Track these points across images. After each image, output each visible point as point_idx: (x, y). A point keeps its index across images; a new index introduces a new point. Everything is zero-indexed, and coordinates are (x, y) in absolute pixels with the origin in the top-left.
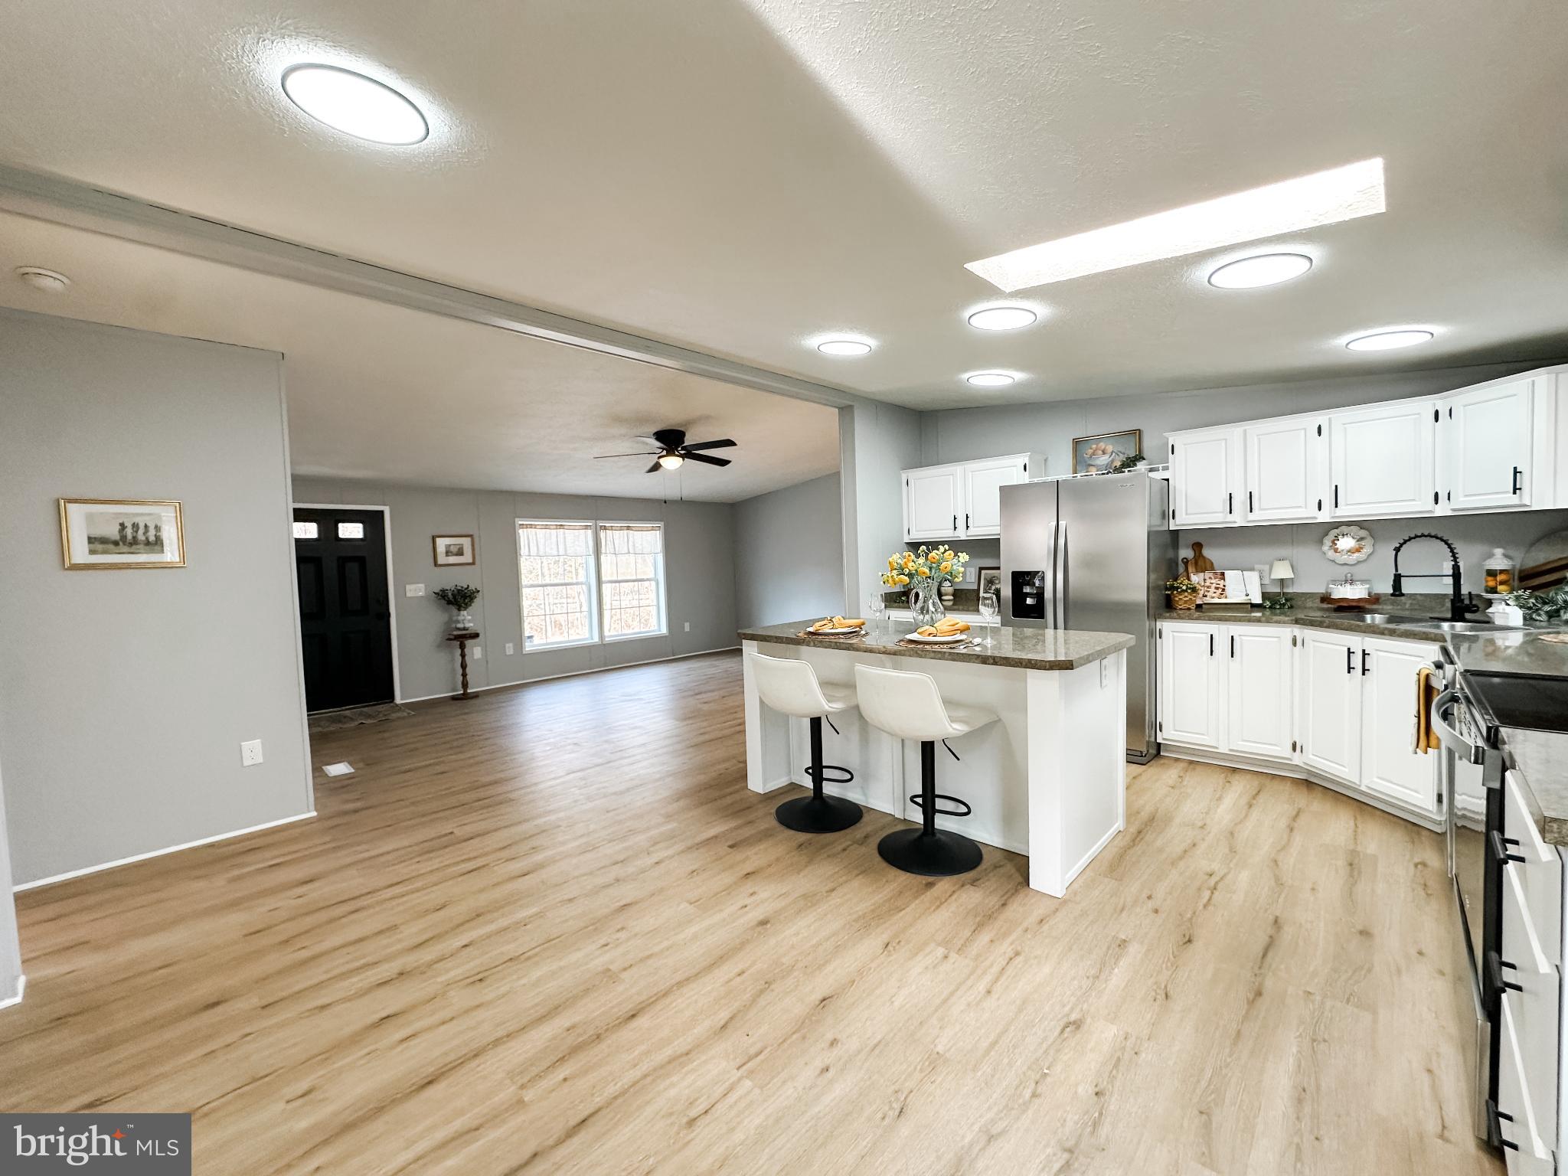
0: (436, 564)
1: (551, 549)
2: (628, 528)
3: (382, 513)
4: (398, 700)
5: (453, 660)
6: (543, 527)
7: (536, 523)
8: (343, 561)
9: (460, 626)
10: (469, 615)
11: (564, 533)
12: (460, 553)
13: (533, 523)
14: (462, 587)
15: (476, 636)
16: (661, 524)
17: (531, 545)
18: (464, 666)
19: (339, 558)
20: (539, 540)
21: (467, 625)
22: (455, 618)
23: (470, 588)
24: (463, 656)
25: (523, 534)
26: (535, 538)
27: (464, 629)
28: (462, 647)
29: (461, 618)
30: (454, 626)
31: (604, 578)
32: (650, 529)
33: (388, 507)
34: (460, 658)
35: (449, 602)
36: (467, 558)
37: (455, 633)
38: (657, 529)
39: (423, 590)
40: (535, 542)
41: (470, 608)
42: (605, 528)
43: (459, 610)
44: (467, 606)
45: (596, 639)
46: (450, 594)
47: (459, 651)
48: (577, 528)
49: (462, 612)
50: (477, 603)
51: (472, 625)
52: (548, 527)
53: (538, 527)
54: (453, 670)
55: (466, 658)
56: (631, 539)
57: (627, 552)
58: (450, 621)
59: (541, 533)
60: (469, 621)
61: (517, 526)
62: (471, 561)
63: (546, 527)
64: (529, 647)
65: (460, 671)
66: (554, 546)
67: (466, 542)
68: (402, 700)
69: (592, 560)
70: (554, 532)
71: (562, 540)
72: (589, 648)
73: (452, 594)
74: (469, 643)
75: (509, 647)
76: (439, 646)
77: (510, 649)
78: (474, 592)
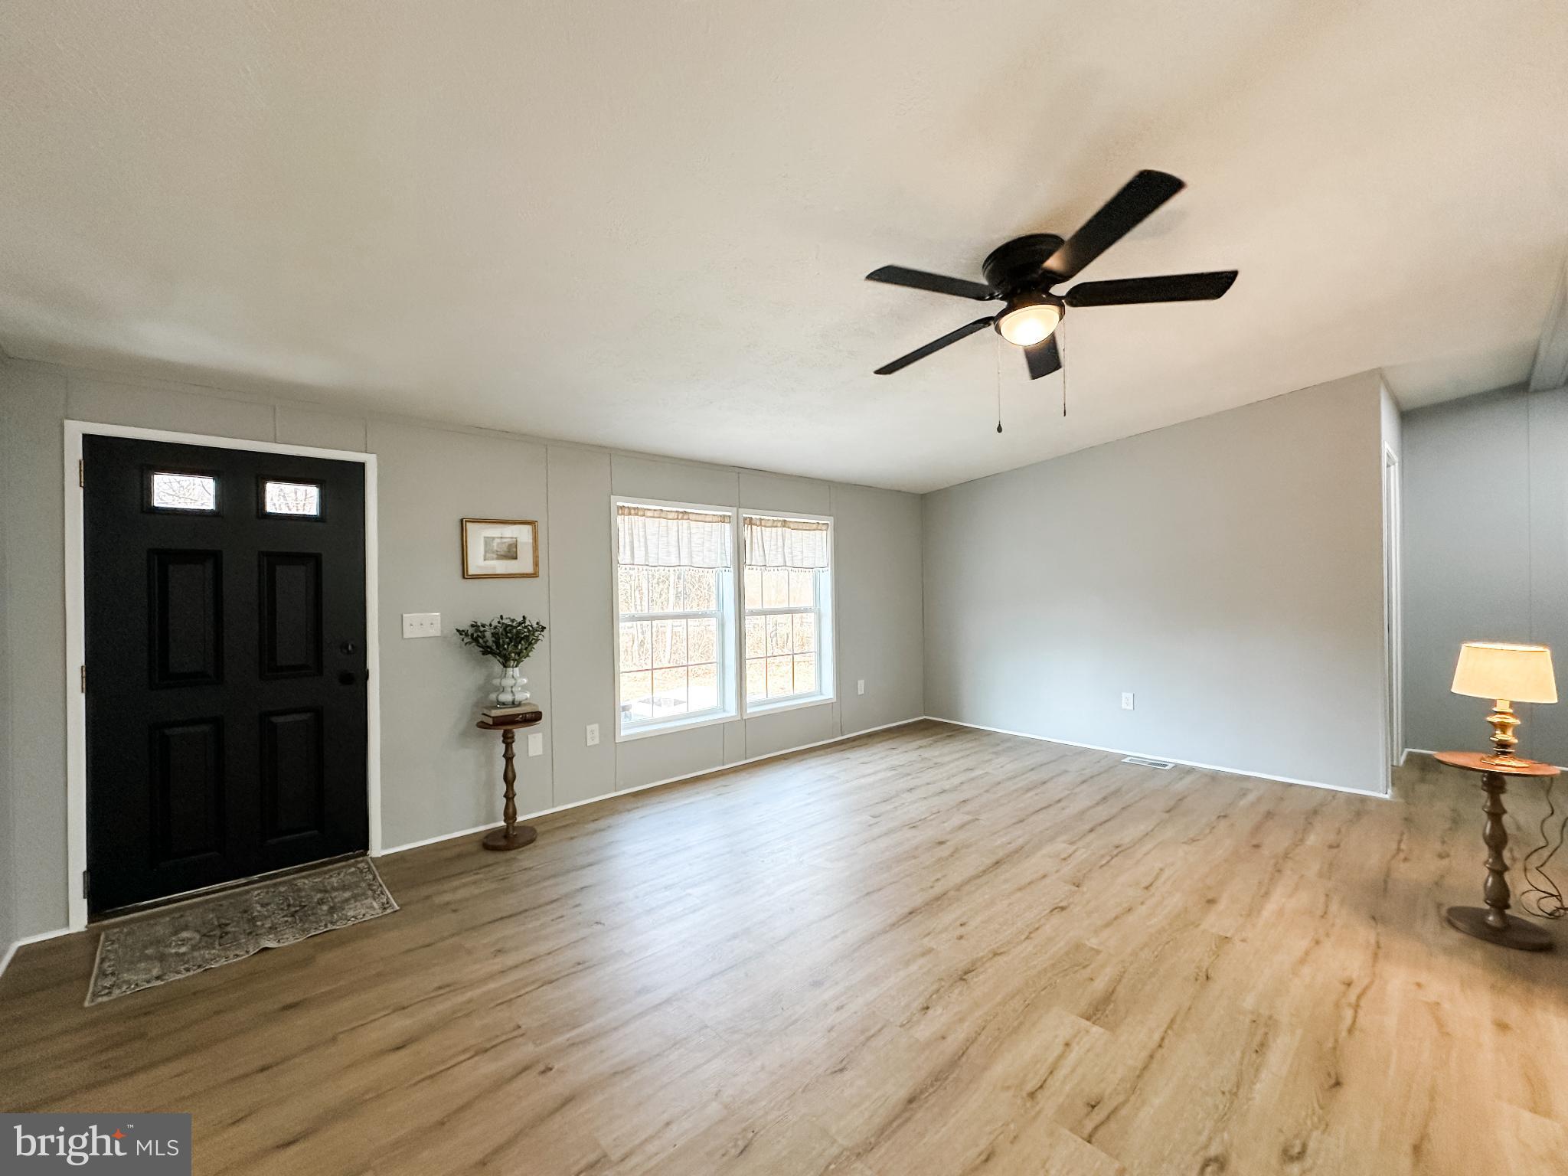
0: (465, 574)
1: (669, 553)
2: (785, 524)
3: (361, 466)
4: (378, 848)
5: (490, 761)
6: (656, 514)
7: (645, 507)
8: (272, 561)
9: (506, 697)
10: (522, 675)
11: (689, 528)
12: (511, 554)
13: (640, 506)
14: (513, 621)
15: (534, 718)
16: (830, 521)
17: (636, 544)
18: (509, 778)
19: (262, 554)
20: (649, 537)
21: (519, 697)
22: (496, 682)
23: (527, 623)
24: (509, 757)
25: (622, 523)
26: (642, 534)
27: (514, 704)
28: (508, 740)
29: (508, 682)
30: (493, 696)
31: (749, 606)
32: (815, 526)
33: (374, 456)
34: (503, 761)
35: (486, 651)
36: (524, 564)
37: (495, 713)
38: (824, 527)
39: (438, 625)
40: (642, 540)
41: (526, 660)
42: (751, 522)
43: (505, 666)
44: (520, 656)
45: (732, 711)
46: (488, 634)
47: (501, 748)
48: (708, 519)
49: (510, 670)
50: (539, 650)
51: (528, 695)
52: (663, 515)
53: (649, 514)
54: (489, 785)
55: (515, 761)
56: (787, 542)
57: (780, 562)
58: (487, 687)
59: (652, 525)
60: (524, 688)
61: (614, 509)
62: (530, 570)
63: (661, 515)
64: (624, 732)
65: (502, 787)
66: (674, 550)
67: (523, 534)
68: (385, 846)
69: (729, 578)
70: (673, 524)
71: (686, 540)
72: (723, 727)
73: (493, 634)
74: (519, 733)
75: (592, 732)
76: (464, 734)
77: (593, 734)
78: (535, 630)
